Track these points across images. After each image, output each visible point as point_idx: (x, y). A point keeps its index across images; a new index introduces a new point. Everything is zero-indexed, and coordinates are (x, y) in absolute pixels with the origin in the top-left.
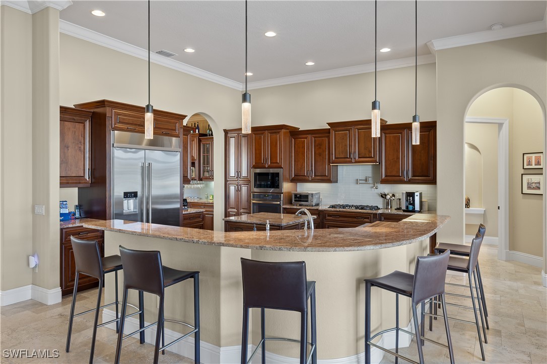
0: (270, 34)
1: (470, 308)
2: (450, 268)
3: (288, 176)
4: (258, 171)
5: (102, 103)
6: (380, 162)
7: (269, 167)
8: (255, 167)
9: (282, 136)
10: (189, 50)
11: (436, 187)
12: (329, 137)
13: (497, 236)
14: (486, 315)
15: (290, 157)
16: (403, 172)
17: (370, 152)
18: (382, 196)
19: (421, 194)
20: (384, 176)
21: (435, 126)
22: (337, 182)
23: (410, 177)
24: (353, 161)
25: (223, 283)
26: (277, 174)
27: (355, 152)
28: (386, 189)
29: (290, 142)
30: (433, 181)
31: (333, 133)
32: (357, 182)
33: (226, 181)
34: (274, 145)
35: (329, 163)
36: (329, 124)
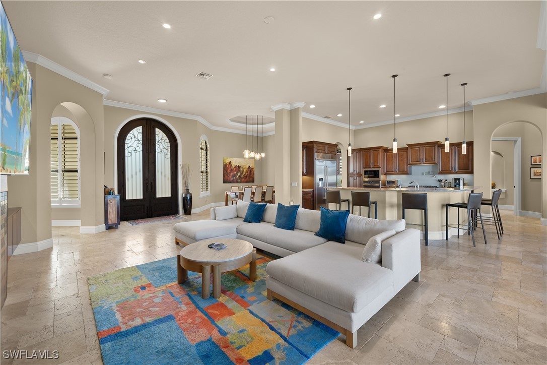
0: (383, 106)
1: (495, 233)
2: (482, 204)
3: (383, 172)
4: (366, 169)
5: (312, 142)
6: (438, 163)
7: (373, 168)
8: (364, 168)
9: (381, 153)
10: (340, 115)
11: (473, 176)
12: (407, 152)
13: (513, 205)
14: (502, 230)
15: (384, 162)
16: (452, 168)
17: (432, 158)
18: (439, 181)
19: (463, 179)
20: (440, 171)
21: (473, 143)
22: (411, 174)
23: (457, 170)
24: (422, 163)
25: (387, 205)
26: (378, 171)
27: (423, 159)
28: (441, 177)
29: (384, 154)
30: (472, 172)
31: (410, 150)
32: (423, 174)
33: (348, 175)
34: (375, 157)
35: (407, 164)
36: (407, 145)
